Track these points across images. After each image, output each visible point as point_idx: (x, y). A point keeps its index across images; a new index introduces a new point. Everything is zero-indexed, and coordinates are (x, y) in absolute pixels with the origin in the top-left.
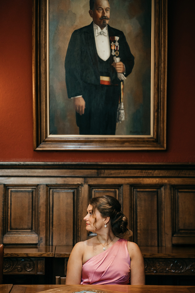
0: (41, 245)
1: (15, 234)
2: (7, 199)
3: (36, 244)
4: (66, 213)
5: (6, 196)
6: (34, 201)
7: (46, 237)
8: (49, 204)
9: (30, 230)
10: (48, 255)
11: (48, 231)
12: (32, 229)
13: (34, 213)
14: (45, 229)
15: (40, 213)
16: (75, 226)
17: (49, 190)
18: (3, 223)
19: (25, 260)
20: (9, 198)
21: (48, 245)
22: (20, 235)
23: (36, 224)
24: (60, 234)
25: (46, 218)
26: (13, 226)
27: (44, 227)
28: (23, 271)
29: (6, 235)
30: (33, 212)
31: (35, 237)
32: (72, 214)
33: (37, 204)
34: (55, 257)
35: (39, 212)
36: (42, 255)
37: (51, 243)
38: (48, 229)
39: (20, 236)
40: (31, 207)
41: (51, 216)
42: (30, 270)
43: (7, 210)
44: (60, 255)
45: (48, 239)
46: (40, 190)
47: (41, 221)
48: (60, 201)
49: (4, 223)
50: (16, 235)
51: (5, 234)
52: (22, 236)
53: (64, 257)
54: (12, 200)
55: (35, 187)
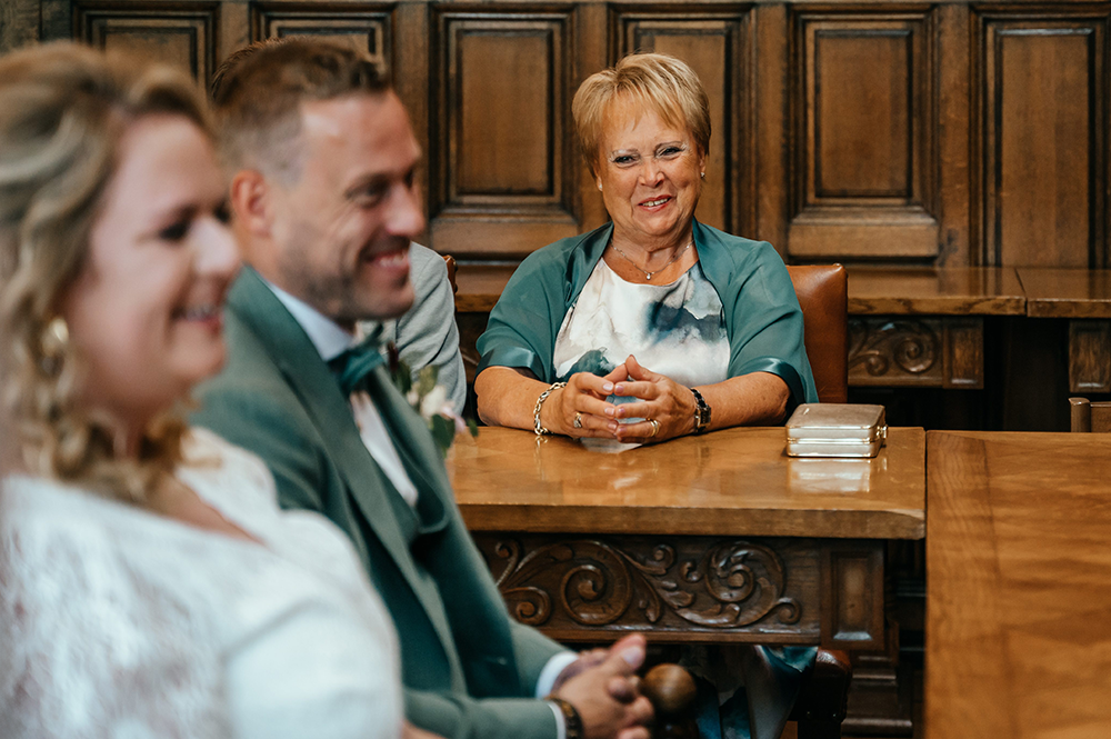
0: (949, 263)
1: (838, 215)
2: (801, 67)
3: (929, 260)
4: (1060, 130)
5: (796, 55)
6: (915, 75)
7: (972, 229)
8: (981, 89)
9: (899, 201)
10: (998, 306)
11: (981, 204)
12: (907, 194)
13: (915, 128)
14: (967, 197)
15: (943, 126)
16: (1099, 185)
17: (981, 26)
18: (787, 171)
19: (898, 327)
20: (810, 61)
21: (981, 261)
22: (858, 221)
23: (928, 172)
24: (1031, 218)
25: (970, 151)
26: (829, 183)
27: (961, 187)
28: (891, 370)
29: (801, 219)
30: (915, 121)
31: (924, 228)
32: (1085, 131)
33: (929, 89)
34: (1029, 315)
35: (942, 122)
36: (971, 305)
37: (991, 254)
38: (981, 197)
39: (860, 225)
40: (903, 100)
41: (992, 140)
42: (921, 367)
43: (801, 114)
44: (1048, 306)
45: (981, 237)
46: (942, 26)
47: (947, 159)
48: (1029, 75)
49: (792, 168)
50: (841, 221)
51: (796, 214)
52: (867, 225)
53: (1069, 315)
54: (824, 71)
55: (921, 16)
